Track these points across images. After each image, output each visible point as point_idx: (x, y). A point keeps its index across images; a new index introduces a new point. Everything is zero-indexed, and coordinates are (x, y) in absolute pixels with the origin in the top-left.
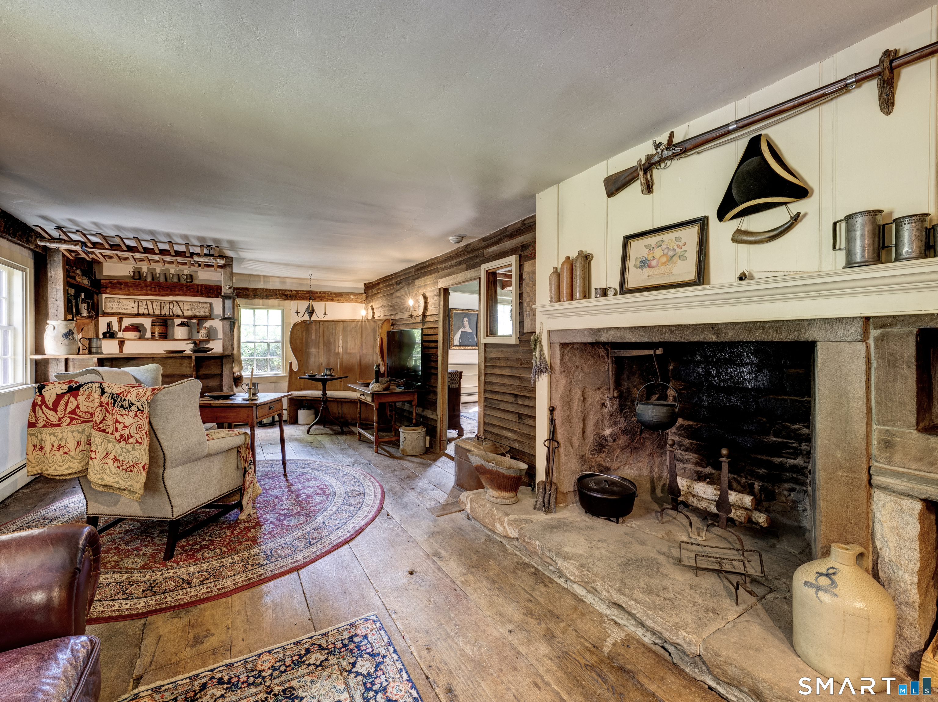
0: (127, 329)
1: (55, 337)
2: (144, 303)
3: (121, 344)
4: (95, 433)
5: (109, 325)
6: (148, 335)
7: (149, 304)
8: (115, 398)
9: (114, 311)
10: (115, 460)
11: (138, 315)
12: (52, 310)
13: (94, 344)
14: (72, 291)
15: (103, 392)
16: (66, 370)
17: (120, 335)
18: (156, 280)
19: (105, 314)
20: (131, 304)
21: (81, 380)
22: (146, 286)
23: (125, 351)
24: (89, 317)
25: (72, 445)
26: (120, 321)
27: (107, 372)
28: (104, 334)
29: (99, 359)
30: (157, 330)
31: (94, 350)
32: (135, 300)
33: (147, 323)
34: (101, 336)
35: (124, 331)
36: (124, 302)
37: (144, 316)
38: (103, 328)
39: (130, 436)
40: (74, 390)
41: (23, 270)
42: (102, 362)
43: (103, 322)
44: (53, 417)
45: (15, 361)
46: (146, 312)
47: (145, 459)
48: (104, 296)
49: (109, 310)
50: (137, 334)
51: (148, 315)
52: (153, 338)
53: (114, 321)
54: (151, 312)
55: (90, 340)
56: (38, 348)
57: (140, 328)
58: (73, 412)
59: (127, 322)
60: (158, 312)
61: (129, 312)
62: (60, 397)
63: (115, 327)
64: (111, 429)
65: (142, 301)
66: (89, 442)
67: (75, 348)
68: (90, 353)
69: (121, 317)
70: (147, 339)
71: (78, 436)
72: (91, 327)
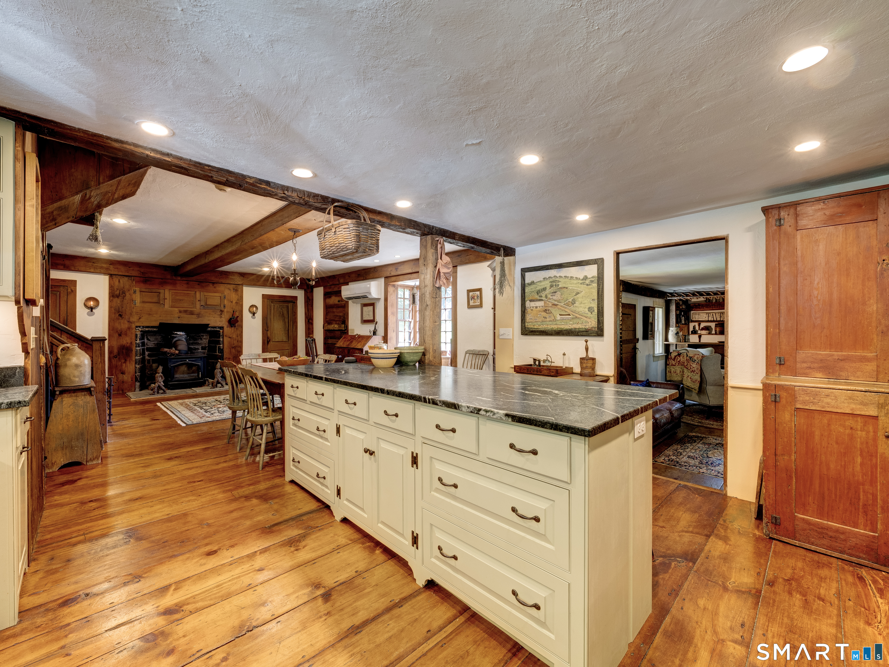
0: (703, 329)
1: (672, 335)
2: (711, 314)
3: (700, 337)
4: (685, 369)
5: (694, 327)
6: (713, 332)
7: (714, 315)
8: (691, 358)
9: (696, 320)
10: (691, 378)
11: (708, 321)
12: (671, 324)
13: (687, 338)
14: (678, 312)
15: (687, 356)
16: (676, 348)
17: (699, 332)
18: (718, 301)
19: (693, 321)
20: (705, 315)
21: (681, 352)
22: (712, 305)
23: (701, 341)
24: (685, 324)
25: (678, 372)
26: (699, 325)
27: (691, 350)
28: (692, 332)
29: (688, 345)
30: (718, 329)
31: (687, 340)
32: (707, 313)
33: (713, 325)
34: (690, 333)
35: (701, 330)
36: (702, 314)
37: (711, 321)
38: (691, 329)
39: (695, 371)
40: (679, 355)
41: (662, 308)
42: (690, 346)
43: (691, 325)
44: (674, 363)
45: (659, 344)
46: (712, 319)
47: (699, 379)
48: (692, 312)
49: (694, 319)
50: (707, 331)
51: (713, 321)
52: (716, 334)
53: (696, 324)
54: (715, 319)
55: (685, 336)
56: (667, 339)
57: (710, 328)
58: (679, 362)
59: (703, 325)
60: (718, 319)
61: (703, 320)
62: (675, 356)
63: (697, 328)
64: (689, 368)
65: (710, 313)
66: (683, 372)
67: (679, 339)
68: (685, 342)
69: (700, 322)
70: (713, 334)
71: (680, 369)
72: (686, 328)
